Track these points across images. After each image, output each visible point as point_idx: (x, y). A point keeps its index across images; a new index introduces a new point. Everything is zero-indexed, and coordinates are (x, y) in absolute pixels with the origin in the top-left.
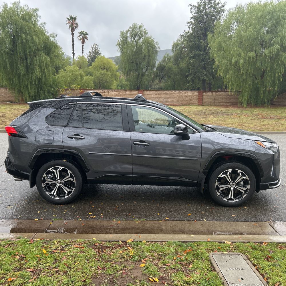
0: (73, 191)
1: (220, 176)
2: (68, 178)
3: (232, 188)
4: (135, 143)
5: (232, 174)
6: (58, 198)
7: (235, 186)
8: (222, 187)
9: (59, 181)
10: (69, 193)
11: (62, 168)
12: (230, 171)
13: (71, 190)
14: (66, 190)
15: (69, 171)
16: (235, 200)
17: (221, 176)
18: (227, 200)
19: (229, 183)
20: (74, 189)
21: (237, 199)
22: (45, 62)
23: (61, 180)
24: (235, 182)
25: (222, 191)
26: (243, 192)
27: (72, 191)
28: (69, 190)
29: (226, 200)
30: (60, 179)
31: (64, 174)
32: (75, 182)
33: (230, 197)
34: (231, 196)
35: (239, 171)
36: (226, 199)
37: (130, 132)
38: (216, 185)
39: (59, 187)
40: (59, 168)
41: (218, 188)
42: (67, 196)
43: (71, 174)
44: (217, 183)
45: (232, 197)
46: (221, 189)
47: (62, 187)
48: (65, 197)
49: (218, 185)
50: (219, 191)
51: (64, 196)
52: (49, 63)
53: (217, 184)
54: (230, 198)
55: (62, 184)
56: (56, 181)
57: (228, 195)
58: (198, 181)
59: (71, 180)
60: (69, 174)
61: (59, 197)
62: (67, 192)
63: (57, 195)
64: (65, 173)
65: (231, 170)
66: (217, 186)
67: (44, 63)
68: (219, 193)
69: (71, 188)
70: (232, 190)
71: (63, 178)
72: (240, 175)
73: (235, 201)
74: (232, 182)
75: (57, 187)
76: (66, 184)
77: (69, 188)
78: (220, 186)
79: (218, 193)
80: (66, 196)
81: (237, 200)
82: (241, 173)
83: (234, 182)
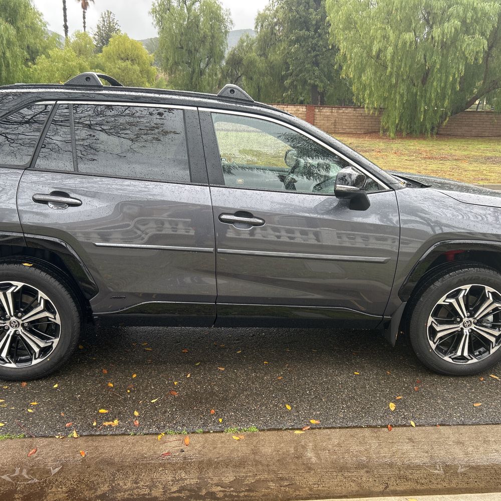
0: (54, 346)
1: (440, 302)
2: (38, 313)
3: (466, 331)
4: (224, 217)
5: (471, 297)
6: (13, 365)
7: (473, 327)
8: (443, 330)
9: (13, 319)
10: (44, 351)
11: (20, 285)
12: (466, 290)
13: (50, 344)
14: (35, 343)
15: (41, 294)
16: (472, 359)
17: (444, 301)
18: (453, 359)
19: (459, 319)
20: (56, 341)
21: (475, 356)
22: (5, 36)
23: (20, 318)
24: (476, 316)
25: (441, 338)
26: (493, 340)
27: (51, 347)
28: (42, 345)
29: (450, 360)
30: (16, 316)
31: (28, 299)
32: (58, 321)
33: (459, 353)
34: (463, 349)
35: (488, 289)
36: (450, 357)
37: (210, 186)
38: (429, 324)
39: (15, 336)
40: (11, 285)
41: (433, 332)
42: (39, 360)
43: (46, 302)
44: (431, 319)
45: (466, 354)
46: (439, 335)
47: (23, 335)
48: (34, 362)
49: (433, 325)
50: (434, 339)
51: (31, 360)
52: (13, 38)
53: (432, 321)
54: (460, 356)
55: (24, 328)
56: (6, 319)
57: (455, 349)
58: (383, 316)
59: (47, 317)
60: (42, 301)
61: (16, 362)
62: (37, 350)
63: (11, 358)
64: (31, 299)
65: (468, 287)
66: (431, 327)
67: (3, 39)
68: (435, 343)
69: (49, 339)
70: (466, 335)
71: (26, 312)
72: (489, 298)
73: (470, 362)
74: (468, 317)
75: (9, 335)
76: (35, 328)
77: (42, 338)
78: (438, 328)
79: (431, 343)
80: (35, 359)
81: (475, 360)
82: (493, 293)
83: (472, 316)
